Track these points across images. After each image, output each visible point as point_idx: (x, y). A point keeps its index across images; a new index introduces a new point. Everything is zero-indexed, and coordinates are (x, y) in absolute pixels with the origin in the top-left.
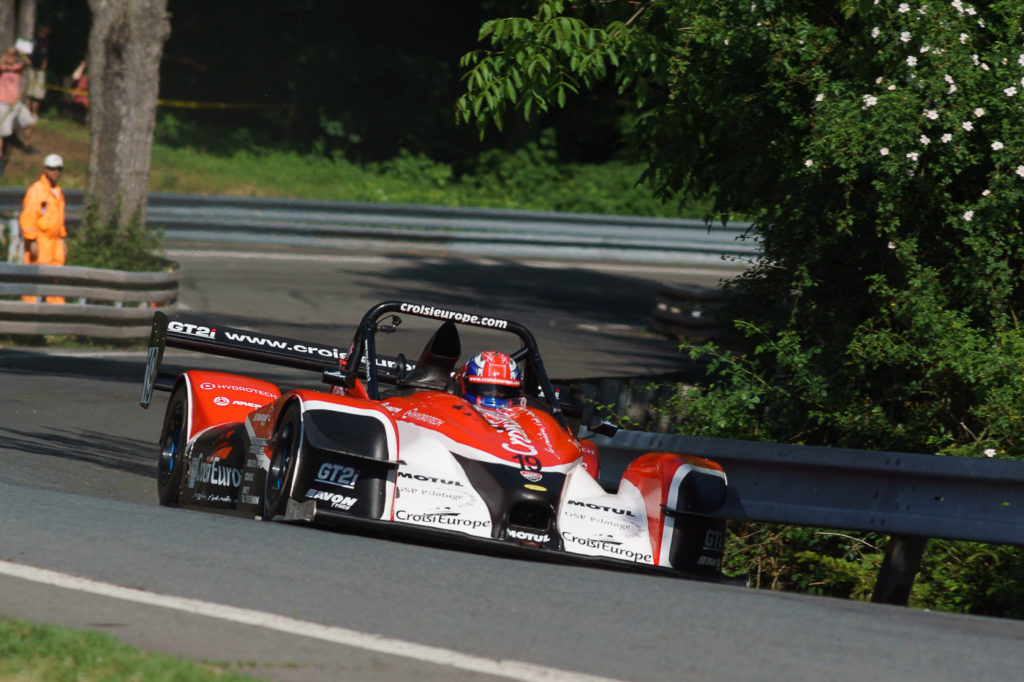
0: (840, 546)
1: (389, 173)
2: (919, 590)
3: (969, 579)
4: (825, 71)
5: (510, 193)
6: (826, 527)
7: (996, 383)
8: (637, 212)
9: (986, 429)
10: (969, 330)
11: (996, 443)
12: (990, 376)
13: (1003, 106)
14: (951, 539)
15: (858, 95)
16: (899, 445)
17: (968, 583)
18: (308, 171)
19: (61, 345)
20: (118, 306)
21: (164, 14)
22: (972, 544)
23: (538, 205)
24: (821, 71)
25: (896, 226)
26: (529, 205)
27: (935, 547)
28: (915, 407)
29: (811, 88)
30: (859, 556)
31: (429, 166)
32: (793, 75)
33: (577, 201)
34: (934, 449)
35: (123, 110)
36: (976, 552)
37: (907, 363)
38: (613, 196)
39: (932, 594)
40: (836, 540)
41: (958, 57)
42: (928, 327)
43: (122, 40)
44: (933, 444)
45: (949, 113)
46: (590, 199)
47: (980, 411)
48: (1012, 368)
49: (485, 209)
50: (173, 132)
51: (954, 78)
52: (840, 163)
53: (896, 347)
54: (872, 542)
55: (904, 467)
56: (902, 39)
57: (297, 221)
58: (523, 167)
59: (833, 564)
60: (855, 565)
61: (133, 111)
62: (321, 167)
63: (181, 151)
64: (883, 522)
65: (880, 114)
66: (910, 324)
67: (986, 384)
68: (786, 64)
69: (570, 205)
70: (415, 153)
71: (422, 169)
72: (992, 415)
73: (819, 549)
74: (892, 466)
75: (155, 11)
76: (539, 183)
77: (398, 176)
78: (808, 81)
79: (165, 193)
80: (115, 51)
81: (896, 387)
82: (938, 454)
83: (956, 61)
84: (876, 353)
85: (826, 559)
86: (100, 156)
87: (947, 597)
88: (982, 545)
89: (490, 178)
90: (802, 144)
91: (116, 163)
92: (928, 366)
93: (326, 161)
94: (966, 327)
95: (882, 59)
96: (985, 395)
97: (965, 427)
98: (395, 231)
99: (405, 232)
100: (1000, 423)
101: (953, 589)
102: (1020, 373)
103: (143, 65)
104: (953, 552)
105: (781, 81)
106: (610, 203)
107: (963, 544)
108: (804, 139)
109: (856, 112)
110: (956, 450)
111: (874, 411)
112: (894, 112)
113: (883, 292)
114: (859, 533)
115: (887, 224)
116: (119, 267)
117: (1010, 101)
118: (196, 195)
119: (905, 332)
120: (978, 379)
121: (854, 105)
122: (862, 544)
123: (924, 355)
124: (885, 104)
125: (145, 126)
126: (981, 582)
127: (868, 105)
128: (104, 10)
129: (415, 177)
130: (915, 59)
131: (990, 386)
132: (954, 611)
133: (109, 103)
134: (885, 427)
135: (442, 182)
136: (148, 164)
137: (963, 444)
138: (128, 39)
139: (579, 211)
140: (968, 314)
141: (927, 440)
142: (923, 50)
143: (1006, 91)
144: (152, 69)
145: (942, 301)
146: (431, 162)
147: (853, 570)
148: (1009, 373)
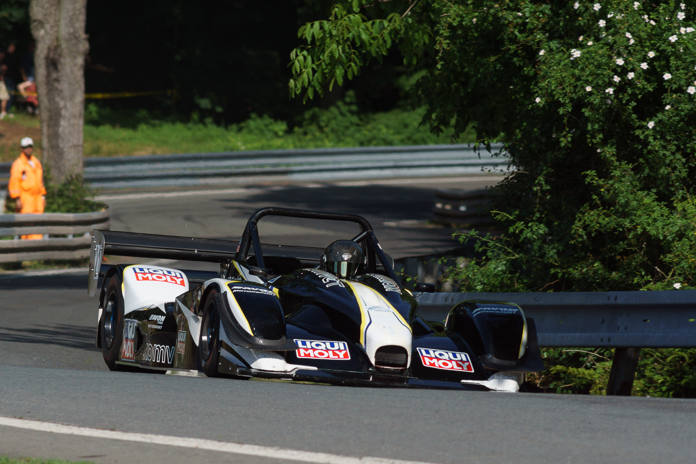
0: (581, 359)
1: (244, 131)
2: (638, 384)
3: (671, 373)
4: (544, 34)
5: (327, 136)
6: (569, 347)
7: (677, 239)
8: (415, 142)
9: (673, 270)
10: (656, 203)
11: (681, 279)
12: (673, 234)
13: (669, 49)
14: (656, 348)
15: (568, 49)
16: (615, 286)
17: (670, 376)
18: (189, 134)
19: (35, 268)
20: (70, 237)
21: (83, 36)
22: (670, 349)
23: (348, 144)
24: (541, 34)
25: (600, 138)
26: (341, 144)
27: (645, 354)
28: (623, 260)
29: (535, 47)
30: (594, 365)
31: (271, 124)
32: (522, 39)
33: (374, 138)
34: (639, 286)
35: (62, 104)
36: (672, 354)
37: (615, 229)
38: (398, 133)
39: (646, 386)
40: (578, 355)
41: (633, 19)
42: (627, 203)
43: (56, 57)
44: (638, 283)
45: (631, 59)
46: (382, 136)
47: (668, 258)
48: (687, 227)
49: (311, 149)
50: (95, 115)
51: (632, 34)
52: (559, 98)
53: (607, 219)
54: (602, 354)
55: (620, 301)
56: (595, 8)
57: (185, 169)
58: (335, 118)
59: (576, 372)
60: (592, 371)
61: (68, 105)
62: (199, 131)
63: (102, 128)
64: (609, 340)
65: (584, 63)
66: (615, 203)
67: (671, 239)
68: (517, 33)
69: (369, 142)
70: (260, 115)
71: (266, 126)
72: (676, 260)
73: (566, 362)
74: (612, 301)
75: (77, 35)
76: (347, 128)
77: (250, 131)
78: (532, 43)
79: (94, 158)
80: (53, 64)
81: (609, 246)
82: (641, 290)
83: (632, 22)
84: (593, 225)
85: (571, 369)
86: (49, 137)
87: (656, 388)
88: (677, 350)
89: (313, 128)
90: (532, 87)
91: (60, 141)
92: (629, 230)
93: (201, 126)
94: (654, 201)
95: (582, 24)
96: (670, 247)
97: (658, 270)
98: (252, 169)
99: (258, 170)
100: (682, 265)
101: (660, 381)
102: (693, 230)
103: (72, 72)
104: (657, 356)
105: (514, 44)
106: (397, 138)
107: (664, 350)
108: (533, 83)
109: (567, 61)
110: (654, 286)
111: (595, 265)
112: (592, 61)
113: (595, 182)
114: (593, 349)
115: (594, 137)
116: (69, 211)
117: (673, 45)
118: (114, 157)
119: (612, 208)
120: (665, 237)
121: (565, 56)
122: (595, 356)
123: (626, 223)
124: (587, 55)
125: (77, 114)
126: (679, 375)
127: (575, 56)
128: (43, 37)
129: (262, 132)
130: (604, 22)
131: (673, 240)
132: (662, 396)
133: (51, 100)
134: (604, 274)
135: (281, 133)
136: (82, 139)
137: (658, 281)
138: (60, 55)
139: (376, 145)
140: (655, 193)
141: (633, 281)
142: (609, 16)
143: (671, 38)
144: (79, 74)
145: (636, 186)
146: (271, 121)
147: (590, 375)
148: (685, 230)
